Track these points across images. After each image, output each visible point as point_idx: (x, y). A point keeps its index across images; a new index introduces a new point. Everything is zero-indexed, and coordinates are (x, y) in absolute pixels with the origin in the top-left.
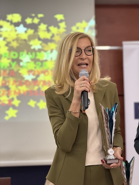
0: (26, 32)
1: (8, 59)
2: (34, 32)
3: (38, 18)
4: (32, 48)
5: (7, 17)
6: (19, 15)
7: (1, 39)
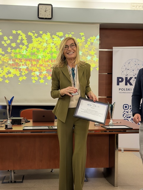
1: (56, 54)
3: (71, 34)
5: (56, 34)
6: (62, 33)
7: (53, 44)
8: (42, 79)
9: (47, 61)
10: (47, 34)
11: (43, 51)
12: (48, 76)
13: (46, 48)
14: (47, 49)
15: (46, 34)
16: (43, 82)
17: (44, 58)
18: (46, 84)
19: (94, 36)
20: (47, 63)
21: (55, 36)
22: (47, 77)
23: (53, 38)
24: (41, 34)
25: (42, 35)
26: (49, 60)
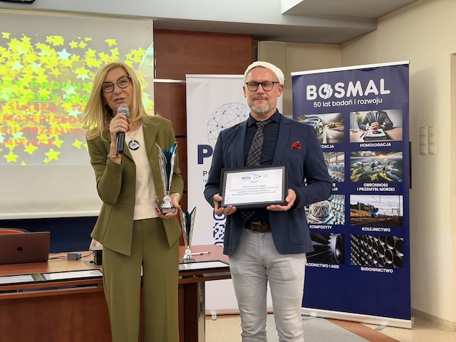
0: (69, 58)
1: (47, 90)
2: (80, 59)
3: (85, 42)
4: (78, 77)
5: (46, 39)
6: (61, 37)
7: (40, 65)
8: (11, 153)
9: (25, 108)
10: (21, 41)
11: (13, 83)
12: (28, 144)
13: (21, 75)
14: (22, 77)
15: (19, 39)
16: (15, 161)
17: (15, 100)
18: (23, 164)
19: (140, 48)
20: (24, 112)
21: (43, 45)
22: (26, 146)
23: (39, 50)
24: (6, 38)
25: (9, 41)
26: (29, 103)
